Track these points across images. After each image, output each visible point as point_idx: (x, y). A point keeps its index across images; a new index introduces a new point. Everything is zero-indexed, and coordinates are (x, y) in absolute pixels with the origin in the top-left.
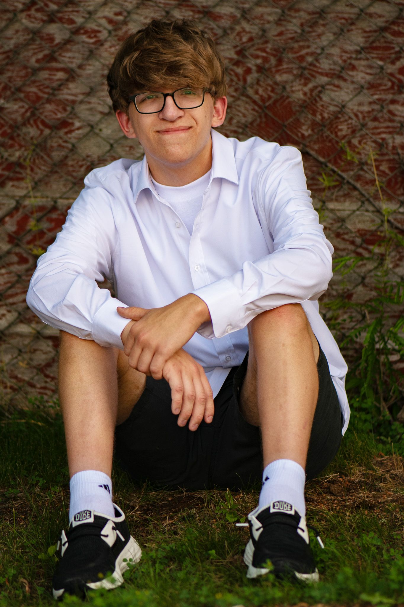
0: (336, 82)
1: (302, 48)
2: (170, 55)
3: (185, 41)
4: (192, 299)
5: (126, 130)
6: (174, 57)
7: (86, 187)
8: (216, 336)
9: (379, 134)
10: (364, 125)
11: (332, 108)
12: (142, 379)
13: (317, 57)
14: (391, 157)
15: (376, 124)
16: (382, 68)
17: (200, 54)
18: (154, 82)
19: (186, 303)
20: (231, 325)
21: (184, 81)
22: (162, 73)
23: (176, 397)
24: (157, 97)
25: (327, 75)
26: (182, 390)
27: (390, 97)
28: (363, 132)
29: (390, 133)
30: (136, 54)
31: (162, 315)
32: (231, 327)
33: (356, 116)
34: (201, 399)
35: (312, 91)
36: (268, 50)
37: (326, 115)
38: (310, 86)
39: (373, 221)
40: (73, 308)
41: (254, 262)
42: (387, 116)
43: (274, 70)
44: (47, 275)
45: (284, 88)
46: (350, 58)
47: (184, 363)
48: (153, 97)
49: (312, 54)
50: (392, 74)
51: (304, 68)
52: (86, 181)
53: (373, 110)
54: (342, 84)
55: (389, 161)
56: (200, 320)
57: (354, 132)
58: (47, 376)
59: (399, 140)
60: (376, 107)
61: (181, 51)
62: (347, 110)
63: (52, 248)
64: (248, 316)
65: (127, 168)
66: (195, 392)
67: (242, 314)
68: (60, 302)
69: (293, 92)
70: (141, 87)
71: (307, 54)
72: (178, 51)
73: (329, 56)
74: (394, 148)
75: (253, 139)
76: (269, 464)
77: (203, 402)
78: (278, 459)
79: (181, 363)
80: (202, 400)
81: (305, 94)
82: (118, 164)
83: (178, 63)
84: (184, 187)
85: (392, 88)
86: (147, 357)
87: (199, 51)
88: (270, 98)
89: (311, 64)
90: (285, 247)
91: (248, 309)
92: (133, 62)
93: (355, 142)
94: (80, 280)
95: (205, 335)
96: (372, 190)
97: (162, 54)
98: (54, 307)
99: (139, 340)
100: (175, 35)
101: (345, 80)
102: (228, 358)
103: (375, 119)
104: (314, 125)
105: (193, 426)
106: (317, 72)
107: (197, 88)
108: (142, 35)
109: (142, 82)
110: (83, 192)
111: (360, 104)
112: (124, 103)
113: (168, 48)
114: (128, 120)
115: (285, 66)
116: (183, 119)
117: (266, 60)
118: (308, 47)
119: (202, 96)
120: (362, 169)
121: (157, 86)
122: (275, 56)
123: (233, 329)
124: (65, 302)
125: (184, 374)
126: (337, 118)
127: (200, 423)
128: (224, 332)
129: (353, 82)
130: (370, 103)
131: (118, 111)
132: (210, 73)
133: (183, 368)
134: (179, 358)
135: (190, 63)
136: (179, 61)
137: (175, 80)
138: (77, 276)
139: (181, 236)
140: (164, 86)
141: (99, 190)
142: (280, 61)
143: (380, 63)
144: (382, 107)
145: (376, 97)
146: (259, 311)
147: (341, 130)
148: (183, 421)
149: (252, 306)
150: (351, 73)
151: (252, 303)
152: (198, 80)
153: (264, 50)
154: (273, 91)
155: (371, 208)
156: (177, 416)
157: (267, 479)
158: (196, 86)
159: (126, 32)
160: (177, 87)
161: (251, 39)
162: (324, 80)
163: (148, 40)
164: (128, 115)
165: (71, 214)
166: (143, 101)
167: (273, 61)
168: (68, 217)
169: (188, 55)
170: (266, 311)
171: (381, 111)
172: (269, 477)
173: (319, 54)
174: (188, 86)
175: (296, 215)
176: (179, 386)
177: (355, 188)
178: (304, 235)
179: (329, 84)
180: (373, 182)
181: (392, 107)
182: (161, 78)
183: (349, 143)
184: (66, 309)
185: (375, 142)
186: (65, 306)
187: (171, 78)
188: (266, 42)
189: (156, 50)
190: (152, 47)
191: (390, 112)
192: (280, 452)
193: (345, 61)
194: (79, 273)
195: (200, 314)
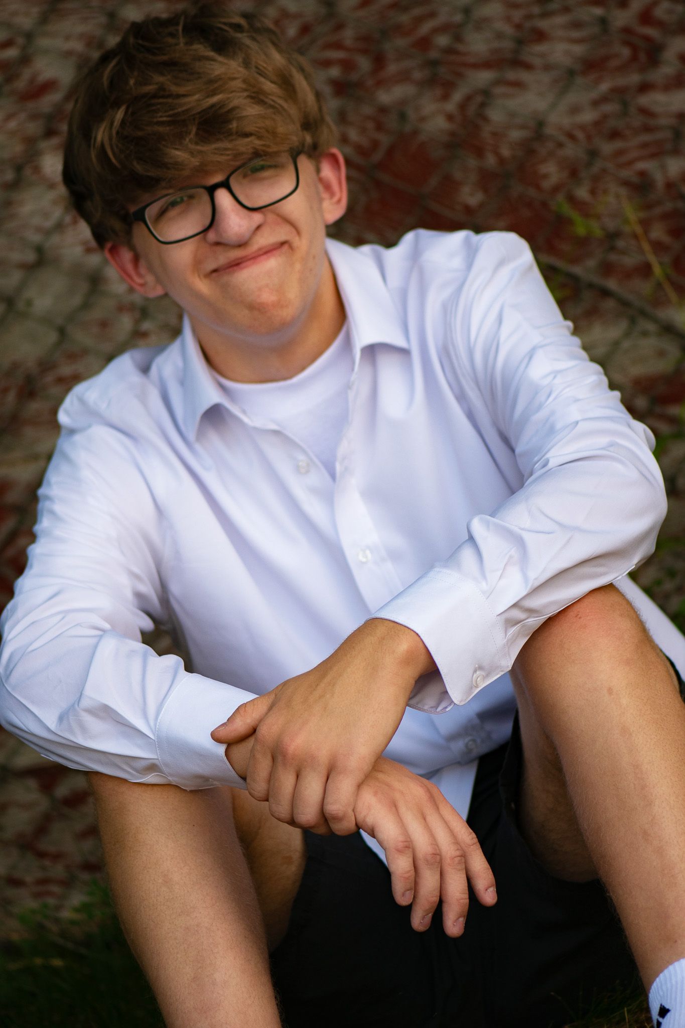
0: (511, 75)
1: (419, 20)
2: (196, 97)
3: (220, 54)
4: (381, 630)
5: (139, 281)
6: (208, 96)
7: (63, 432)
8: (456, 701)
9: (630, 163)
10: (593, 154)
11: (516, 135)
12: (295, 838)
13: (456, 32)
14: (669, 206)
15: (618, 144)
16: (603, 22)
17: (261, 73)
18: (177, 165)
19: (370, 641)
20: (480, 668)
21: (245, 145)
22: (190, 141)
23: (399, 866)
24: (191, 197)
25: (487, 65)
26: (408, 846)
27: (634, 78)
28: (596, 168)
29: (653, 156)
30: (120, 115)
31: (322, 685)
32: (483, 673)
33: (571, 136)
34: (453, 858)
35: (463, 106)
36: (348, 42)
37: (506, 152)
38: (457, 96)
39: (661, 354)
40: (106, 712)
41: (493, 514)
42: (637, 121)
43: (370, 82)
44: (31, 648)
45: (403, 117)
46: (529, 17)
47: (397, 785)
48: (182, 200)
49: (444, 29)
50: (627, 30)
51: (434, 63)
52: (63, 418)
53: (605, 117)
54: (524, 76)
55: (665, 217)
56: (411, 673)
57: (574, 173)
58: (41, 855)
59: (674, 166)
60: (610, 108)
61: (218, 79)
62: (548, 131)
63: (25, 584)
64: (511, 642)
65: (145, 369)
66: (437, 845)
67: (499, 638)
68: (73, 705)
69: (423, 119)
70: (149, 184)
71: (436, 31)
72: (211, 82)
73: (481, 24)
74: (669, 185)
75: (409, 238)
76: (657, 975)
77: (459, 863)
78: (678, 960)
79: (388, 785)
80: (457, 859)
81: (450, 118)
82: (125, 364)
83: (220, 108)
84: (295, 380)
85: (634, 58)
86: (312, 789)
87: (257, 68)
88: (375, 144)
89: (449, 51)
90: (550, 465)
91: (510, 623)
92: (118, 133)
93: (582, 193)
94: (109, 646)
95: (426, 707)
96: (646, 287)
97: (178, 96)
98: (61, 719)
99: (284, 755)
100: (196, 46)
101: (528, 67)
102: (470, 743)
103: (615, 135)
104: (486, 179)
105: (454, 925)
106: (466, 65)
107: (277, 154)
108: (118, 64)
109: (153, 173)
110: (64, 444)
111: (575, 110)
112: (118, 225)
113: (188, 80)
114: (136, 260)
115: (392, 68)
116: (265, 231)
117: (348, 65)
118: (432, 15)
119: (291, 168)
120: (613, 249)
121: (186, 173)
122: (365, 52)
123: (488, 675)
124: (85, 703)
125: (403, 809)
126: (531, 152)
127: (466, 914)
128: (471, 688)
129: (547, 68)
130: (596, 103)
131: (109, 245)
132: (293, 111)
133: (397, 796)
134: (381, 776)
135: (248, 101)
136: (221, 105)
137: (226, 149)
138: (101, 637)
139: (314, 491)
140: (203, 170)
141: (100, 432)
142: (379, 61)
143: (598, 11)
144: (625, 104)
145: (604, 87)
146: (535, 622)
147: (545, 176)
148: (423, 918)
149: (517, 614)
150: (539, 48)
151: (515, 605)
152: (274, 134)
153: (338, 46)
154: (379, 127)
155: (651, 327)
156: (408, 909)
157: (664, 1012)
158: (274, 149)
159: (32, 80)
160: (232, 163)
161: (305, 29)
162: (483, 77)
163: (136, 73)
164: (132, 248)
165: (48, 498)
166: (163, 213)
167: (364, 64)
168: (43, 505)
169: (238, 84)
170: (550, 619)
171: (625, 113)
172: (667, 1007)
173: (460, 26)
174: (257, 154)
175: (557, 381)
176: (401, 838)
177: (605, 293)
178: (582, 426)
179: (498, 82)
180: (645, 270)
181: (644, 100)
182: (192, 154)
183: (572, 199)
184: (88, 719)
185: (626, 183)
186: (89, 711)
187: (214, 146)
188: (340, 27)
189: (162, 93)
190: (150, 88)
191: (645, 112)
192: (676, 941)
193: (518, 27)
194: (103, 631)
195: (408, 660)
